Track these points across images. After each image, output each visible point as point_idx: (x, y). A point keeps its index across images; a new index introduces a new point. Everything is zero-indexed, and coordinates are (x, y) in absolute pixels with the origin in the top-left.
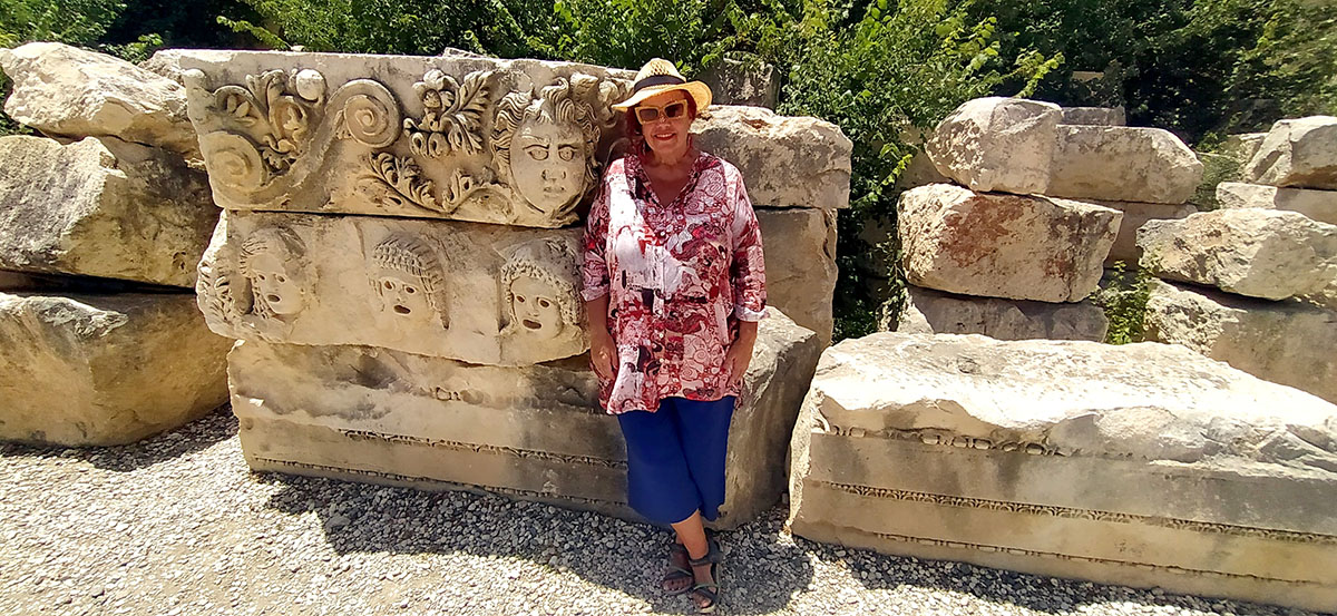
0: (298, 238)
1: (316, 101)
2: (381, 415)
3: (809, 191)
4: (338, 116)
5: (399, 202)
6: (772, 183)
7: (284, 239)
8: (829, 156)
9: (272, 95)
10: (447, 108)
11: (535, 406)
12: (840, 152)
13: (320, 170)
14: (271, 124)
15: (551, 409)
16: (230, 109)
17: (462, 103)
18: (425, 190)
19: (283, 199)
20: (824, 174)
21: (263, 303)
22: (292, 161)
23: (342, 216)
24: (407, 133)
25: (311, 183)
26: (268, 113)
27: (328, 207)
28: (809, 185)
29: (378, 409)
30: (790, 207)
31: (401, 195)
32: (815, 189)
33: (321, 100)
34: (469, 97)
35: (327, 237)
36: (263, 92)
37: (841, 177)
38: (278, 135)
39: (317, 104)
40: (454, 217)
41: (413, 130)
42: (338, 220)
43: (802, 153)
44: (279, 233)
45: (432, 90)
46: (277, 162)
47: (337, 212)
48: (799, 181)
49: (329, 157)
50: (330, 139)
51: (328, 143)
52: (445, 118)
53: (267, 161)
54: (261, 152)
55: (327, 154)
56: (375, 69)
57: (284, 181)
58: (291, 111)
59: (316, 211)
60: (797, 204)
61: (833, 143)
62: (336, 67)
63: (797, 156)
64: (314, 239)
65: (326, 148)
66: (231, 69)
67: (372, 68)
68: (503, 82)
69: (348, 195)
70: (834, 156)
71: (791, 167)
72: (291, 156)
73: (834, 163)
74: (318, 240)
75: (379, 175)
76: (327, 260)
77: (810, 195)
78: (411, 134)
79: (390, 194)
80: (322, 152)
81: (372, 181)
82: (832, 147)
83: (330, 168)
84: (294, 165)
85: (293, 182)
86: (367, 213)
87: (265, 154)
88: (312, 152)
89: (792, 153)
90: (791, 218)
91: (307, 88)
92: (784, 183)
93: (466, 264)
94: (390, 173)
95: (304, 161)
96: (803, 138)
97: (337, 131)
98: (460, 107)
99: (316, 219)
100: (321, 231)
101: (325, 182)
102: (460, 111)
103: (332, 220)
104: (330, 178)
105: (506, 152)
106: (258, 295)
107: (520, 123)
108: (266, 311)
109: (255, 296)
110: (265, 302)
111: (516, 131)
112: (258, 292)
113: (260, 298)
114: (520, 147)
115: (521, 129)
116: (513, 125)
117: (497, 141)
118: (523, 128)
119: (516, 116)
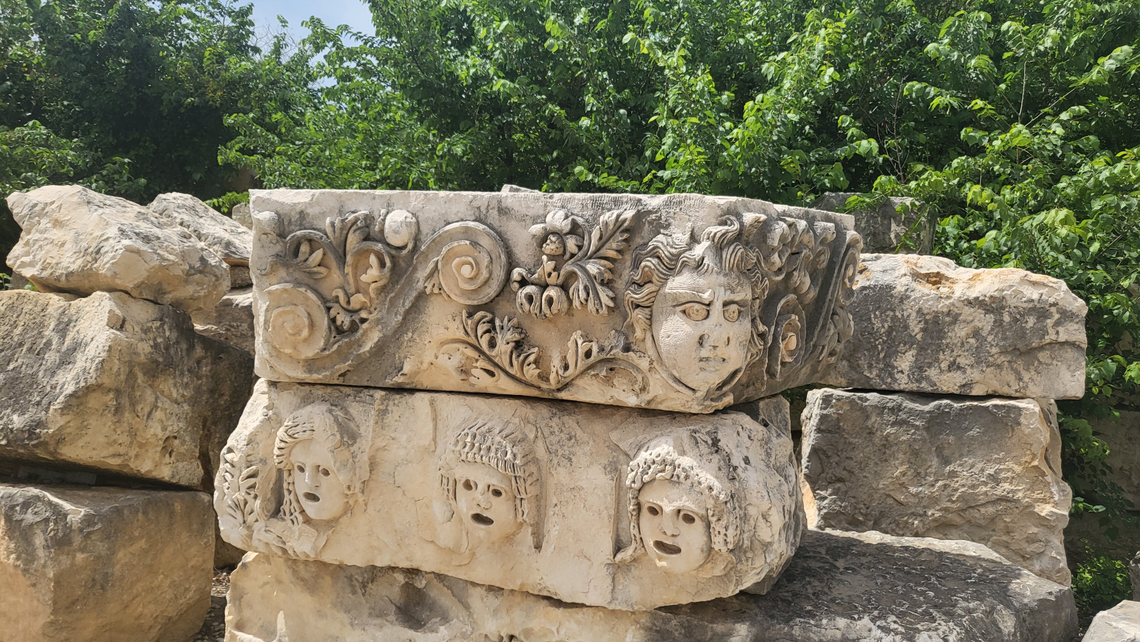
0: (351, 419)
1: (404, 247)
3: (1017, 373)
4: (431, 266)
5: (492, 374)
6: (962, 361)
7: (336, 419)
8: (1050, 322)
9: (353, 240)
10: (573, 255)
12: (1066, 316)
13: (396, 332)
14: (345, 275)
16: (301, 257)
17: (592, 248)
18: (532, 358)
19: (343, 367)
20: (1041, 348)
21: (294, 504)
22: (363, 321)
23: (412, 391)
24: (516, 285)
25: (380, 349)
26: (344, 263)
27: (399, 379)
28: (1019, 365)
30: (989, 397)
31: (496, 365)
32: (1028, 370)
33: (410, 246)
35: (389, 419)
36: (343, 236)
37: (1070, 354)
38: (352, 289)
39: (405, 252)
40: (564, 395)
41: (523, 283)
42: (408, 398)
43: (1007, 318)
44: (330, 411)
45: (554, 233)
46: (344, 319)
47: (408, 387)
48: (1003, 358)
49: (410, 317)
50: (414, 294)
51: (411, 298)
52: (568, 267)
53: (333, 320)
54: (329, 309)
55: (407, 313)
56: (482, 209)
57: (349, 345)
58: (373, 260)
59: (381, 385)
60: (1000, 392)
61: (1055, 305)
62: (433, 208)
63: (999, 323)
64: (372, 422)
65: (408, 305)
66: (310, 211)
67: (479, 208)
68: (650, 223)
69: (425, 365)
70: (1057, 323)
71: (990, 338)
72: (364, 315)
73: (1057, 333)
74: (377, 423)
75: (472, 340)
76: (384, 448)
77: (1020, 379)
78: (521, 287)
79: (482, 363)
80: (402, 310)
81: (461, 346)
82: (1053, 309)
83: (408, 330)
84: (365, 326)
85: (360, 346)
86: (444, 389)
87: (333, 312)
88: (389, 310)
89: (991, 318)
90: (990, 412)
91: (396, 232)
92: (979, 362)
93: (574, 459)
94: (487, 336)
95: (378, 321)
96: (1008, 298)
97: (426, 285)
98: (589, 255)
99: (378, 394)
100: (383, 410)
101: (399, 348)
102: (589, 259)
103: (398, 396)
104: (405, 344)
105: (647, 311)
106: (290, 492)
107: (672, 272)
108: (297, 514)
109: (286, 493)
110: (298, 501)
111: (666, 283)
112: (291, 488)
113: (292, 497)
114: (670, 303)
115: (675, 281)
116: (661, 276)
117: (638, 296)
118: (677, 279)
119: (666, 264)
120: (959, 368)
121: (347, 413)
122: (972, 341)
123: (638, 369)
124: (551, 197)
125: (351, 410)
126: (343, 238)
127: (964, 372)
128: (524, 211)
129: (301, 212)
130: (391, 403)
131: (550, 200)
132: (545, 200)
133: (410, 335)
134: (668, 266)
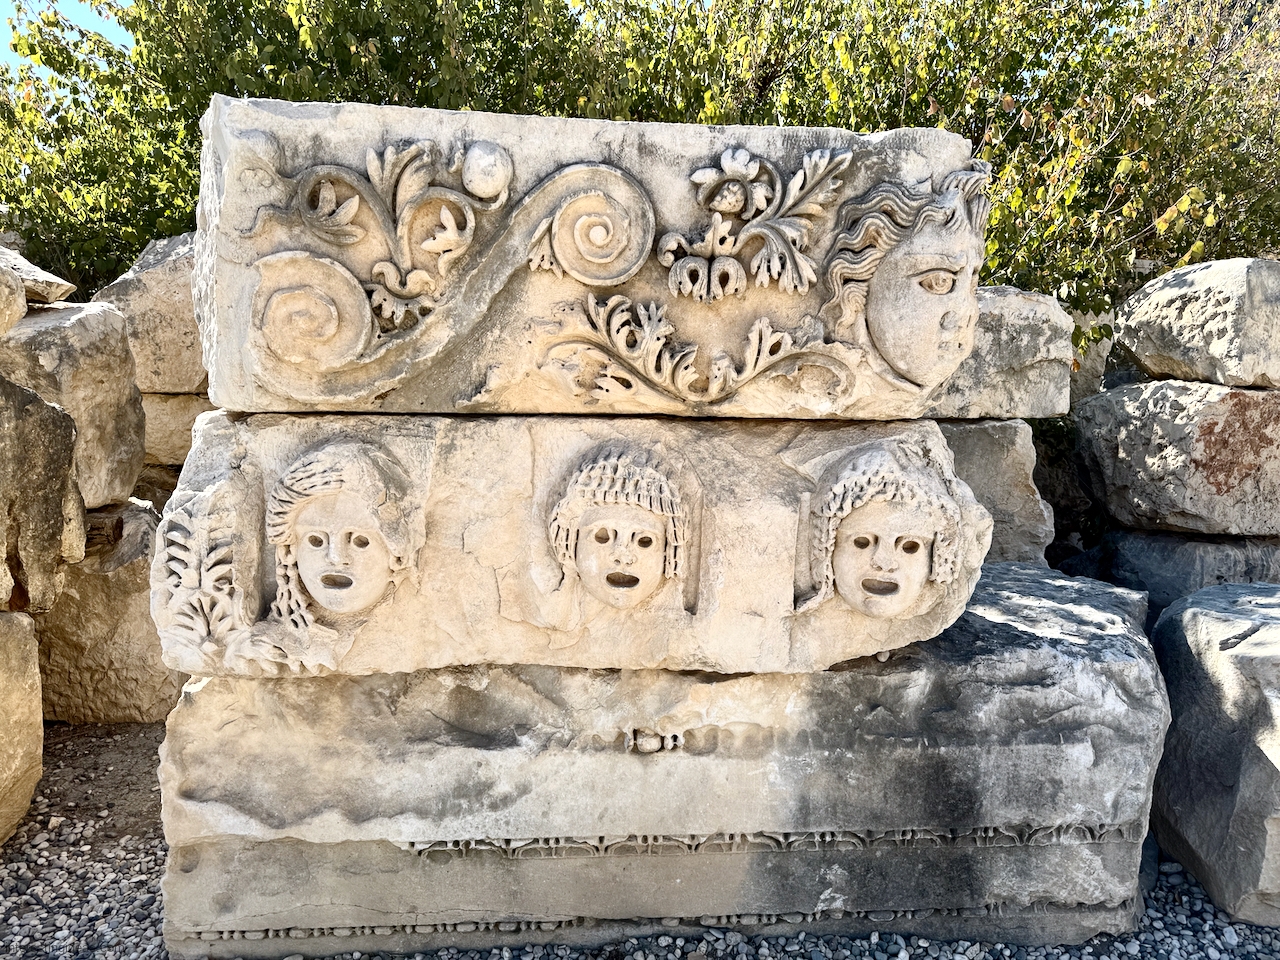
0: (397, 462)
1: (495, 199)
2: (506, 801)
3: (1010, 393)
4: (540, 229)
5: (627, 385)
8: (1042, 340)
9: (412, 185)
10: (759, 212)
11: (820, 746)
12: (1057, 333)
13: (474, 330)
14: (397, 241)
15: (850, 746)
16: (323, 208)
17: (790, 202)
18: (690, 360)
19: (384, 385)
20: (1032, 366)
21: (297, 595)
22: (425, 312)
23: (493, 416)
24: (671, 257)
25: (449, 356)
26: (395, 222)
27: (483, 398)
28: (1012, 384)
29: (503, 788)
30: (981, 419)
31: (633, 371)
32: (1018, 389)
33: (503, 198)
34: (806, 191)
35: (457, 457)
36: (394, 177)
37: (1056, 371)
38: (406, 264)
39: (495, 206)
41: (680, 253)
42: (485, 426)
43: (1004, 337)
44: (365, 452)
45: (734, 181)
46: (394, 309)
47: (487, 410)
48: (998, 379)
49: (498, 306)
50: (509, 271)
51: (504, 277)
52: (752, 229)
53: (377, 311)
54: (370, 294)
55: (495, 300)
56: (613, 146)
57: (400, 350)
58: (446, 216)
59: (445, 410)
60: (992, 414)
61: (1047, 321)
62: (537, 142)
63: (997, 342)
64: (432, 464)
65: (498, 287)
66: (331, 136)
67: (608, 144)
68: (868, 168)
69: (519, 377)
70: (1049, 341)
71: (988, 358)
72: (426, 302)
73: (1048, 350)
74: (438, 464)
75: (601, 337)
76: (447, 502)
77: (1012, 399)
78: (676, 260)
79: (614, 370)
80: (488, 296)
81: (581, 347)
82: (1045, 326)
83: (494, 325)
84: (430, 319)
85: (419, 350)
87: (377, 298)
88: (466, 297)
89: (990, 336)
90: (989, 435)
92: (977, 383)
93: (737, 490)
94: (625, 330)
95: (447, 313)
96: (1006, 315)
97: (531, 257)
98: (782, 211)
99: (441, 424)
100: (447, 446)
101: (479, 353)
102: (782, 217)
103: (472, 424)
104: (489, 346)
105: (863, 285)
106: (287, 579)
107: (908, 232)
108: (303, 611)
109: (281, 582)
110: (304, 590)
111: (898, 246)
112: (291, 573)
113: (293, 586)
115: (911, 243)
116: (893, 236)
117: (856, 266)
118: (915, 240)
119: (899, 221)
120: (958, 390)
121: (389, 453)
122: (971, 362)
123: (842, 365)
124: (722, 131)
125: (394, 449)
126: (393, 181)
127: (963, 394)
128: (679, 150)
130: (459, 434)
131: (718, 135)
132: (711, 135)
133: (497, 332)
134: (903, 223)
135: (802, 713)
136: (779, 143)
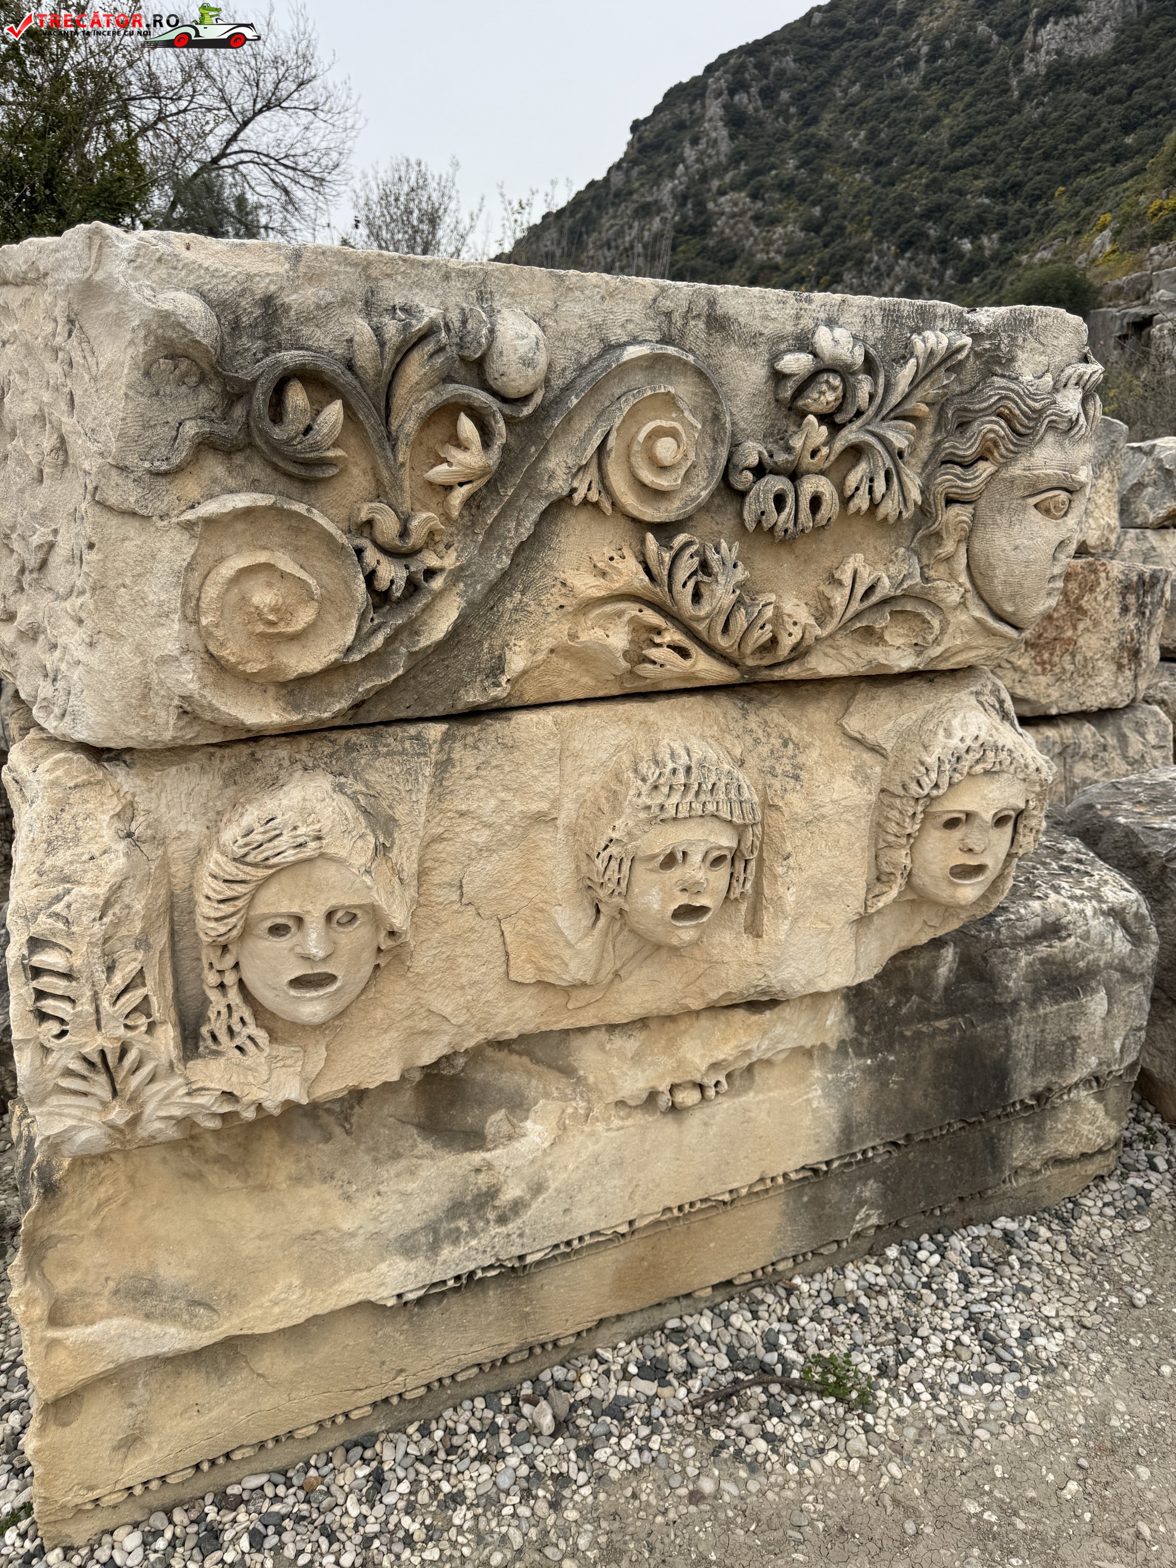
1: (526, 399)
2: (517, 1207)
4: (596, 441)
5: (684, 653)
7: (354, 802)
10: (859, 412)
11: (859, 1054)
13: (488, 596)
14: (394, 469)
15: (890, 1049)
16: (295, 423)
17: (894, 399)
22: (430, 573)
24: (750, 476)
27: (504, 692)
29: (511, 1192)
31: (694, 636)
33: (538, 399)
34: (914, 386)
35: (454, 777)
36: (391, 369)
39: (528, 410)
40: (793, 672)
41: (760, 471)
42: (497, 727)
44: (340, 788)
45: (833, 370)
46: (391, 574)
47: (495, 705)
49: (524, 557)
50: (543, 505)
51: (534, 517)
52: (848, 436)
53: (370, 577)
54: (358, 553)
55: (520, 550)
56: (677, 317)
57: (394, 636)
58: (467, 427)
59: (440, 710)
62: (578, 310)
64: (426, 789)
65: (525, 530)
66: (291, 299)
67: (668, 315)
69: (542, 655)
72: (431, 560)
74: (433, 789)
75: (660, 593)
76: (439, 839)
78: (756, 479)
79: (673, 635)
80: (511, 545)
81: (630, 606)
83: (515, 585)
84: (433, 584)
85: (417, 633)
86: (563, 697)
87: (369, 561)
88: (483, 548)
91: (528, 363)
93: (804, 775)
94: (692, 583)
95: (457, 575)
97: (575, 484)
98: (885, 412)
99: (435, 731)
100: (442, 763)
101: (492, 628)
102: (883, 419)
103: (476, 728)
104: (507, 616)
105: (970, 508)
106: (223, 988)
107: (1025, 441)
108: (252, 1029)
109: (214, 995)
110: (250, 1000)
111: (1015, 459)
114: (1020, 494)
115: (1031, 455)
116: (1011, 447)
117: (969, 485)
118: (1036, 451)
119: (1018, 427)
123: (938, 609)
124: (809, 301)
125: (375, 775)
128: (757, 325)
129: (268, 301)
130: (458, 746)
131: (806, 306)
132: (796, 305)
133: (517, 596)
134: (1022, 430)
135: (841, 1021)
136: (878, 320)
